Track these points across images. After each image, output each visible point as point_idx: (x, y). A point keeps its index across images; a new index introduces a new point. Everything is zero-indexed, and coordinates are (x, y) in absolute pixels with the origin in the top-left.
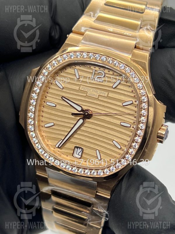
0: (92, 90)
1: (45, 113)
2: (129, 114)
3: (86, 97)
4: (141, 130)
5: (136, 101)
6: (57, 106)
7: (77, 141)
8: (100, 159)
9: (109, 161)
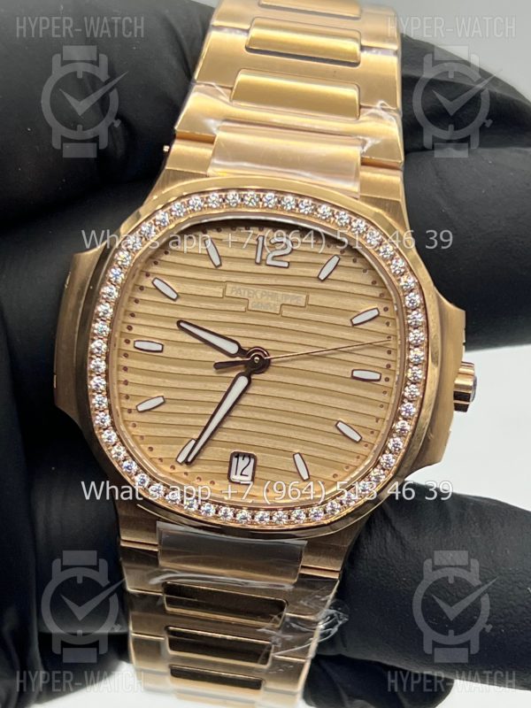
0: (260, 291)
1: (131, 372)
3: (247, 312)
4: (415, 384)
5: (386, 309)
6: (167, 348)
7: (234, 438)
8: (306, 477)
9: (333, 479)
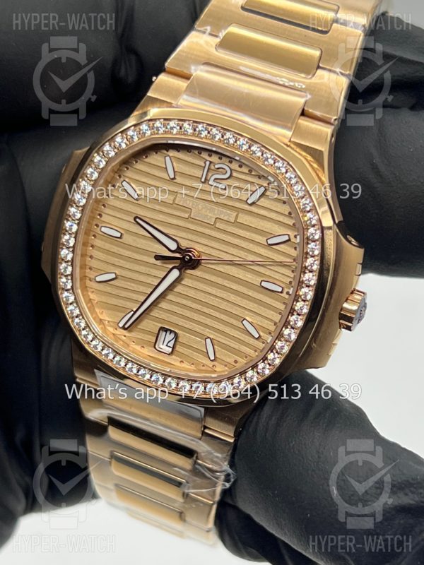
1: (96, 250)
2: (282, 264)
3: (189, 219)
4: (304, 301)
5: (295, 237)
6: (125, 236)
7: (164, 316)
8: (212, 358)
9: (234, 364)
